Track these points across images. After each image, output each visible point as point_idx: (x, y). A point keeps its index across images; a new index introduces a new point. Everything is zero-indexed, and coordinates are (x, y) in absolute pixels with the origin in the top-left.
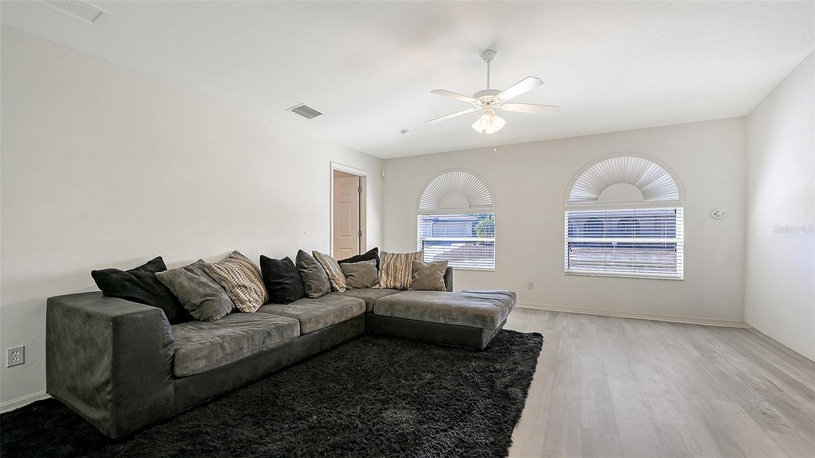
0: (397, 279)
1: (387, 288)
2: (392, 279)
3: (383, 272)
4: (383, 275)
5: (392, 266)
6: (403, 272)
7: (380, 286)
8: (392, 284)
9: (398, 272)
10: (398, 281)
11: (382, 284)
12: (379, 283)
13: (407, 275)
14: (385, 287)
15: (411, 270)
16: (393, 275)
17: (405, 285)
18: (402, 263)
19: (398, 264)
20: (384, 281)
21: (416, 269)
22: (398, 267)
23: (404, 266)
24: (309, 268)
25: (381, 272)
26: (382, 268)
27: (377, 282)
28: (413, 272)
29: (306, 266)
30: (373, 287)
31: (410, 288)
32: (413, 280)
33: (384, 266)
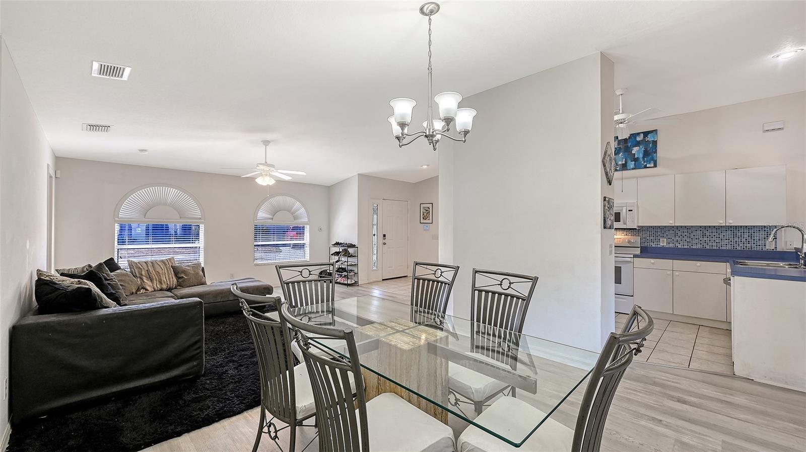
0: (163, 282)
1: (155, 291)
2: (158, 282)
3: (144, 278)
4: (145, 281)
5: (154, 272)
6: (167, 275)
7: (146, 290)
8: (158, 286)
9: (161, 276)
10: (164, 283)
11: (148, 288)
12: (143, 288)
13: (171, 277)
15: (173, 273)
16: (157, 279)
17: (172, 286)
18: (163, 268)
19: (159, 269)
20: (149, 286)
21: (176, 271)
22: (161, 272)
23: (166, 270)
24: (112, 279)
25: (142, 279)
26: (142, 275)
27: (140, 287)
28: (176, 274)
29: (108, 278)
30: (138, 293)
31: (179, 287)
32: (180, 280)
33: (143, 273)
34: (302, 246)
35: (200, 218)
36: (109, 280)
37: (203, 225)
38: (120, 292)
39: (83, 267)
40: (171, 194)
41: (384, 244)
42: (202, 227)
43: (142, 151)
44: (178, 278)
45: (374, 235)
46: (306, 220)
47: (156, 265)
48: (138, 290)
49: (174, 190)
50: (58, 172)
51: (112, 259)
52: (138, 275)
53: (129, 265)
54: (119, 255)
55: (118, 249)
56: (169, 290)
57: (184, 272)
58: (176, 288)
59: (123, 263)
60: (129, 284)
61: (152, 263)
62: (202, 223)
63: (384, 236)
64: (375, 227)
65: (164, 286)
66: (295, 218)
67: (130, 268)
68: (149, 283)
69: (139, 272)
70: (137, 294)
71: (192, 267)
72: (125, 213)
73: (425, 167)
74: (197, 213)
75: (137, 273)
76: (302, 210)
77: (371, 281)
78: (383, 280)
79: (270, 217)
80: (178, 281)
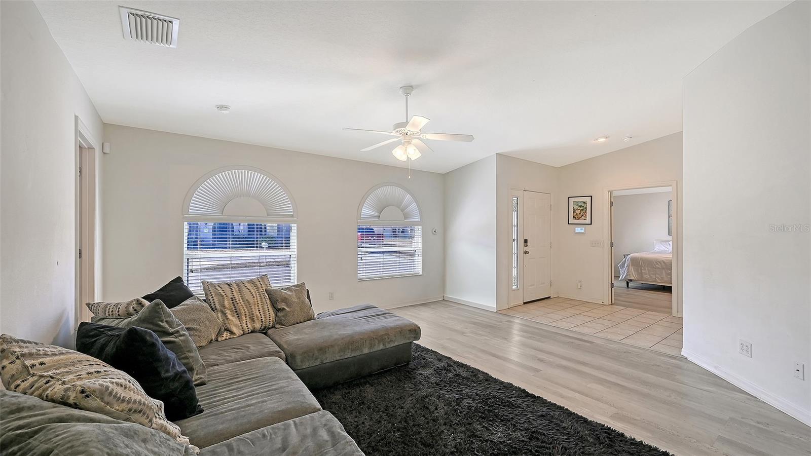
0: (255, 318)
1: (244, 334)
2: (247, 318)
3: (228, 312)
4: (229, 316)
5: (241, 300)
6: (260, 306)
7: (232, 333)
8: (250, 326)
9: (253, 307)
10: (258, 319)
11: (234, 330)
12: (227, 330)
13: (267, 309)
14: (242, 332)
15: (268, 301)
16: (247, 313)
17: (268, 323)
18: (254, 294)
19: (248, 296)
20: (236, 326)
21: (274, 299)
22: (252, 301)
23: (259, 298)
24: (177, 332)
25: (224, 314)
26: (224, 306)
27: (223, 329)
28: (273, 304)
29: (171, 330)
30: (219, 339)
31: (278, 326)
32: (280, 314)
33: (226, 303)
34: (412, 254)
35: (292, 216)
36: (172, 334)
37: (295, 225)
38: (192, 357)
39: (129, 304)
40: (255, 179)
41: (526, 253)
42: (294, 227)
43: (221, 107)
44: (277, 310)
45: (514, 240)
46: (417, 219)
47: (245, 290)
48: (219, 333)
49: (259, 175)
50: (107, 145)
51: (179, 280)
52: (218, 307)
53: (204, 289)
54: (190, 267)
55: (188, 259)
56: (264, 331)
57: (285, 300)
58: (273, 327)
59: (194, 286)
60: (205, 325)
61: (238, 285)
62: (294, 222)
63: (526, 241)
64: (515, 229)
65: (258, 326)
66: (406, 216)
67: (206, 294)
68: (235, 320)
69: (219, 303)
70: (217, 341)
71: (295, 291)
72: (196, 207)
73: (602, 140)
74: (289, 209)
75: (217, 303)
76: (414, 206)
77: (512, 305)
78: (524, 303)
79: (377, 214)
80: (276, 315)
